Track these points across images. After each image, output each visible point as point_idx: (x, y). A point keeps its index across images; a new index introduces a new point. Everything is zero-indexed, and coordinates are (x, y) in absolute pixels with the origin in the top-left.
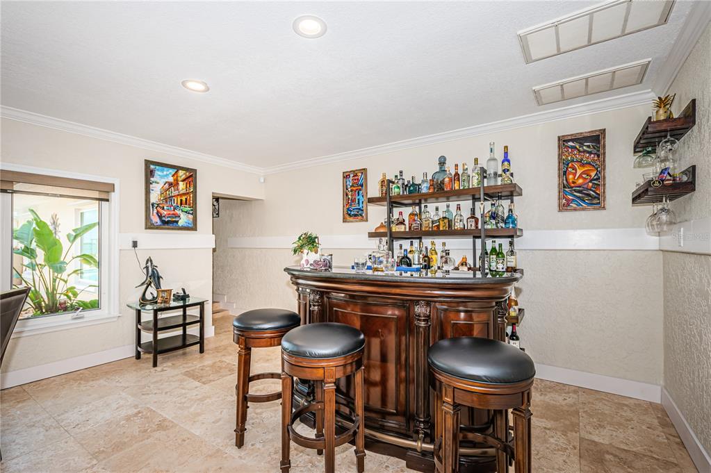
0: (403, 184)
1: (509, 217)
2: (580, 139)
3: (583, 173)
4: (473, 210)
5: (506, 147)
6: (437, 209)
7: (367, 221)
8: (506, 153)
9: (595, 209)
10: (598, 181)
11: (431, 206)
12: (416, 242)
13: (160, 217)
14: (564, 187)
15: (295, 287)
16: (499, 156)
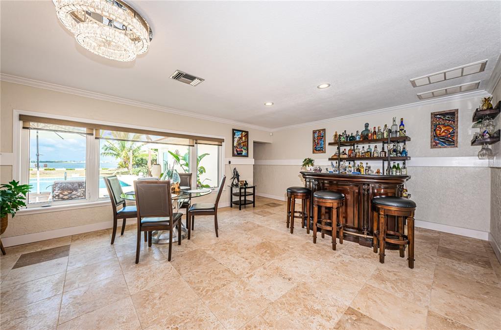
0: (346, 136)
1: (403, 151)
2: (444, 114)
3: (445, 130)
4: (383, 148)
5: (402, 119)
6: (363, 147)
7: (325, 152)
8: (402, 122)
9: (451, 147)
10: (454, 134)
11: (360, 146)
12: (352, 163)
13: (237, 151)
14: (434, 137)
15: (304, 179)
16: (398, 123)
